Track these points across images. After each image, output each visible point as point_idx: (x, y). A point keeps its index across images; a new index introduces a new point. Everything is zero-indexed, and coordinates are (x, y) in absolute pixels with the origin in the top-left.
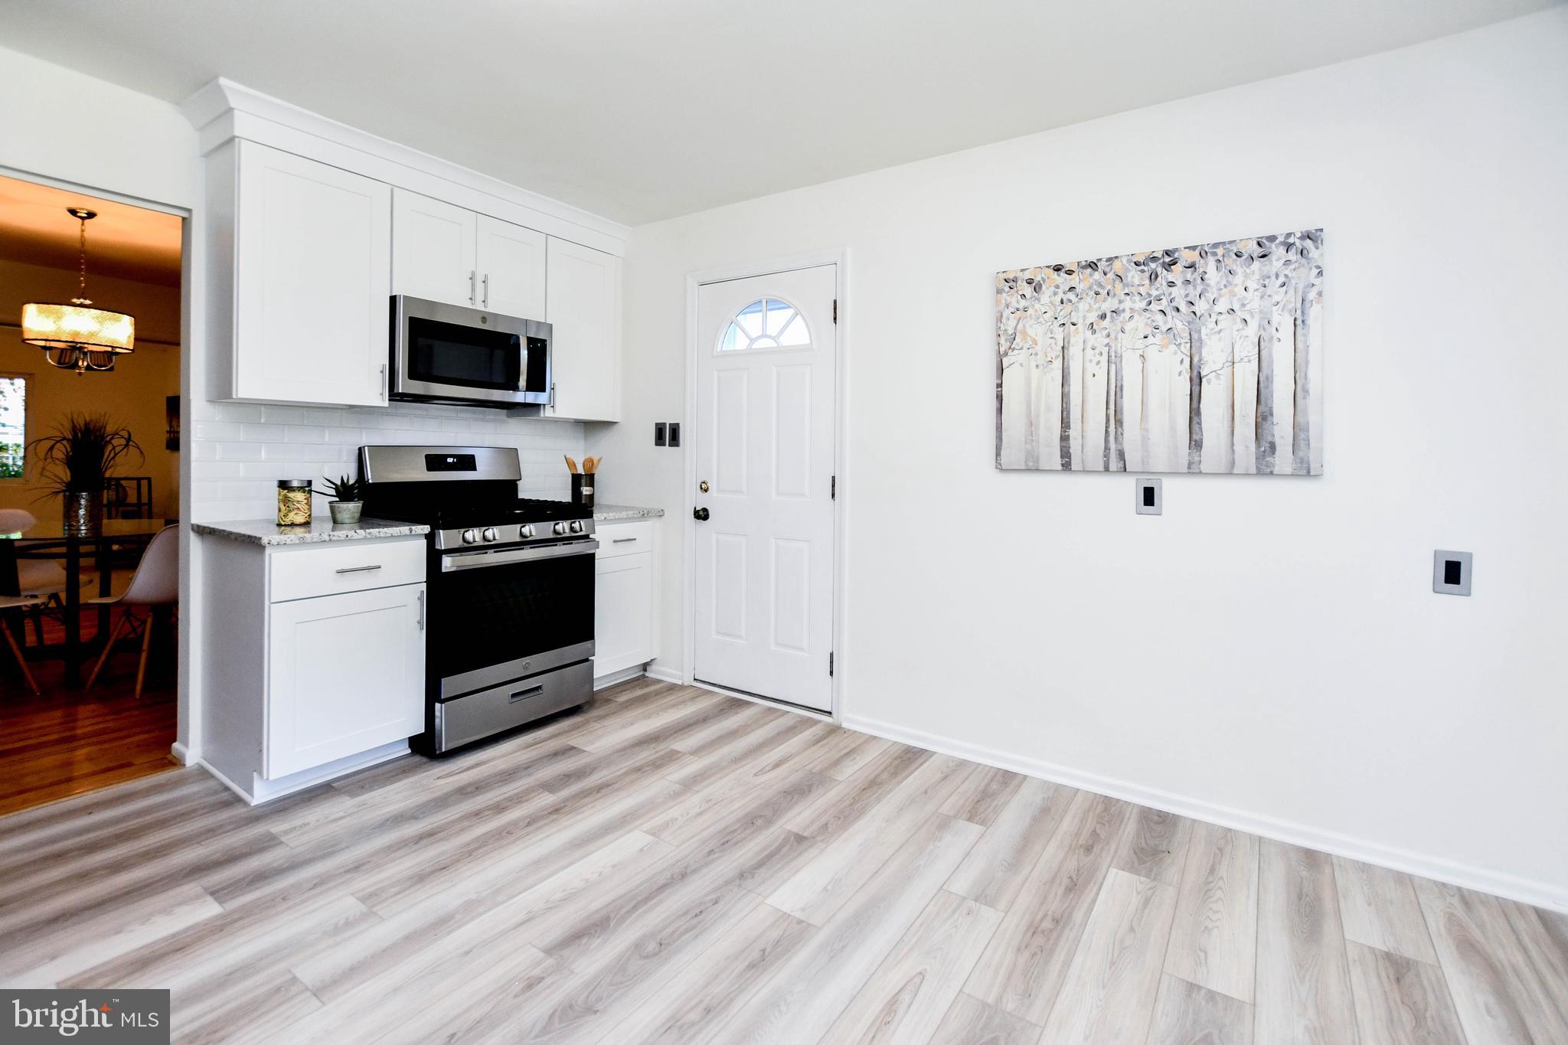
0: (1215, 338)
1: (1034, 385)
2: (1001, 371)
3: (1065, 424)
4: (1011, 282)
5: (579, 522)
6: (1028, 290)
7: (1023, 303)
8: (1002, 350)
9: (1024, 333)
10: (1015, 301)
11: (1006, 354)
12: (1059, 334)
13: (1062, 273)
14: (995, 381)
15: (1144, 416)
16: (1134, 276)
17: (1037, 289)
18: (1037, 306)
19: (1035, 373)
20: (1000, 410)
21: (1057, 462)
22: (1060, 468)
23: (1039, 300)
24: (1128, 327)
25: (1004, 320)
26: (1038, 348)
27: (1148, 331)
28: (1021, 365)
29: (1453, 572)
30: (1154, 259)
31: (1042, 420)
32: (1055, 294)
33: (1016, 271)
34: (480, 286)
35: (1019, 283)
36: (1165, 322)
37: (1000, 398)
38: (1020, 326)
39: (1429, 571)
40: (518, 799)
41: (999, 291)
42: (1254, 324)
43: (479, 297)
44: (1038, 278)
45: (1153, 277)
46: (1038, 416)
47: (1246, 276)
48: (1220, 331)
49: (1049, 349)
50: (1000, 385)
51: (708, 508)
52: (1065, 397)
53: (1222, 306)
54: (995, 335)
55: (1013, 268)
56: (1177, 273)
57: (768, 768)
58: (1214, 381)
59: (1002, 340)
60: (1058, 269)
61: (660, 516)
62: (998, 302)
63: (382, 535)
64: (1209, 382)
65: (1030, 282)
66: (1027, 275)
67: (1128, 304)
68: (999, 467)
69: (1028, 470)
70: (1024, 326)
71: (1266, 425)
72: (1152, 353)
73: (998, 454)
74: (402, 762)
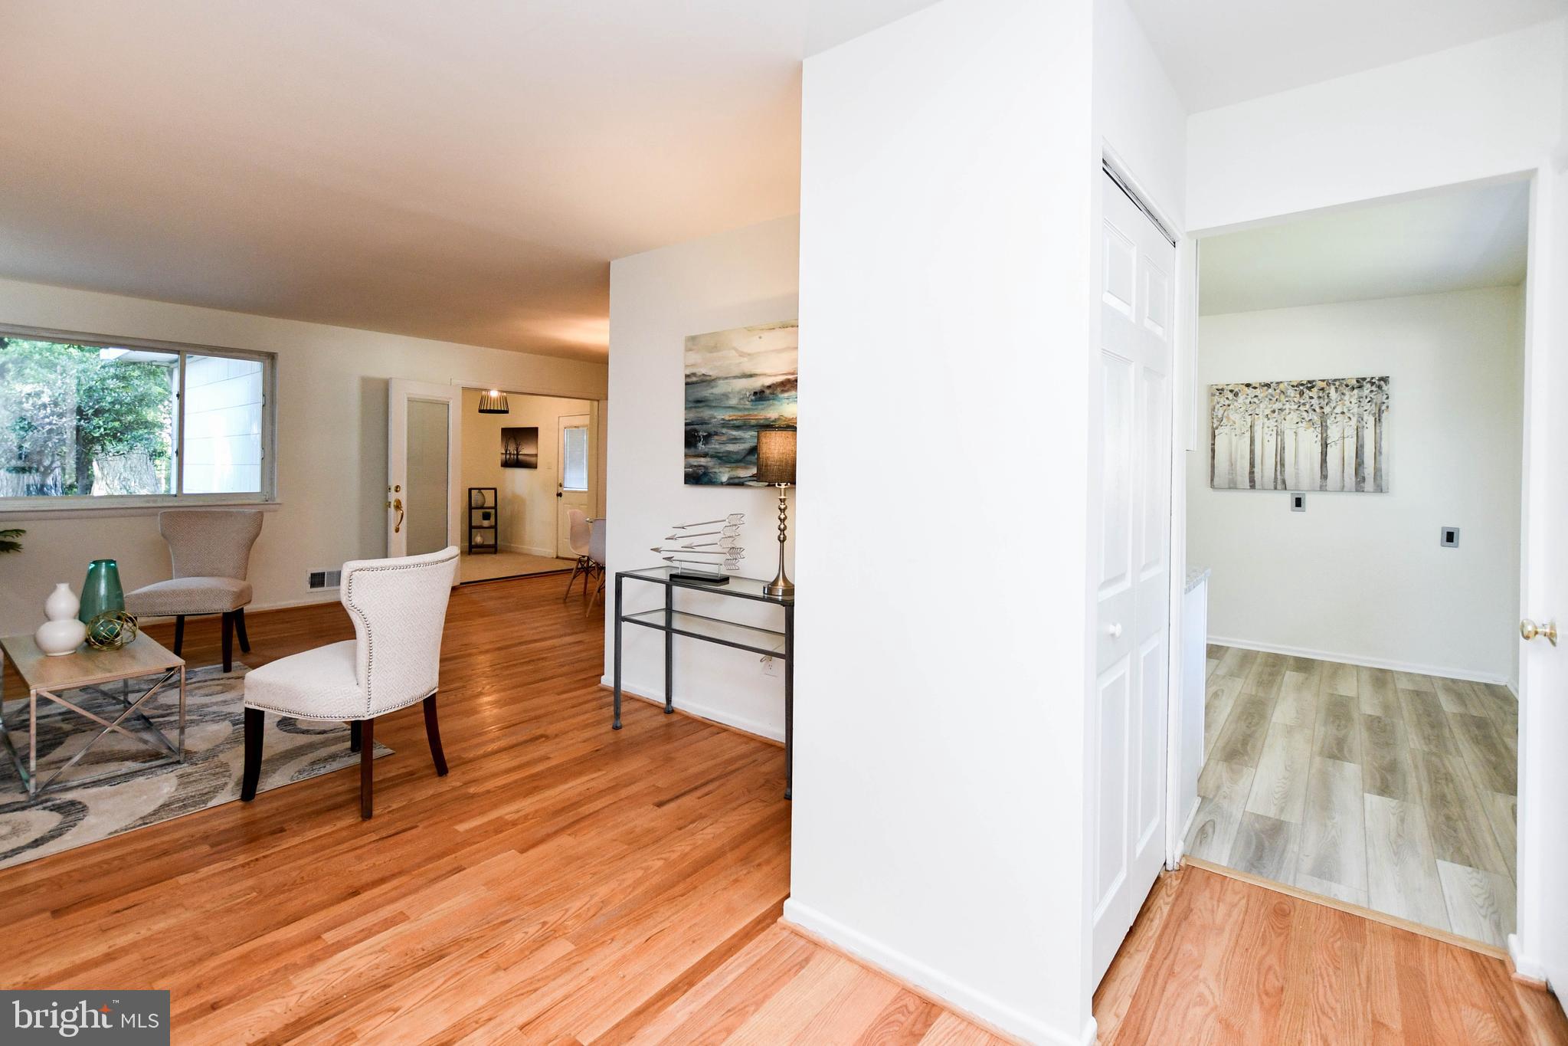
0: (1335, 425)
1: (1234, 443)
2: (1214, 437)
3: (1252, 465)
4: (1221, 391)
6: (1231, 396)
7: (1227, 402)
8: (1215, 426)
9: (1228, 418)
10: (1223, 401)
11: (1217, 428)
12: (1249, 419)
13: (1250, 388)
14: (1210, 442)
15: (1296, 462)
16: (1291, 392)
17: (1236, 395)
18: (1236, 404)
19: (1234, 439)
20: (1213, 457)
21: (1247, 484)
22: (1249, 487)
23: (1237, 401)
24: (1287, 418)
25: (1216, 410)
26: (1236, 426)
27: (1299, 420)
28: (1226, 434)
29: (1450, 537)
30: (1302, 385)
31: (1238, 464)
32: (1246, 398)
33: (1223, 385)
35: (1225, 391)
36: (1308, 416)
37: (1213, 451)
38: (1225, 414)
39: (1438, 536)
41: (1213, 395)
42: (1354, 420)
44: (1236, 390)
45: (1302, 394)
46: (1236, 461)
47: (1351, 396)
48: (1337, 422)
49: (1243, 427)
50: (1213, 444)
52: (1252, 452)
53: (1338, 410)
54: (1210, 418)
55: (1221, 382)
56: (1314, 393)
58: (1334, 446)
59: (1215, 421)
60: (1248, 385)
62: (1212, 401)
64: (1331, 446)
65: (1231, 391)
66: (1230, 388)
67: (1287, 406)
68: (1212, 486)
69: (1230, 488)
70: (1228, 415)
71: (1361, 468)
72: (1301, 431)
73: (1212, 480)
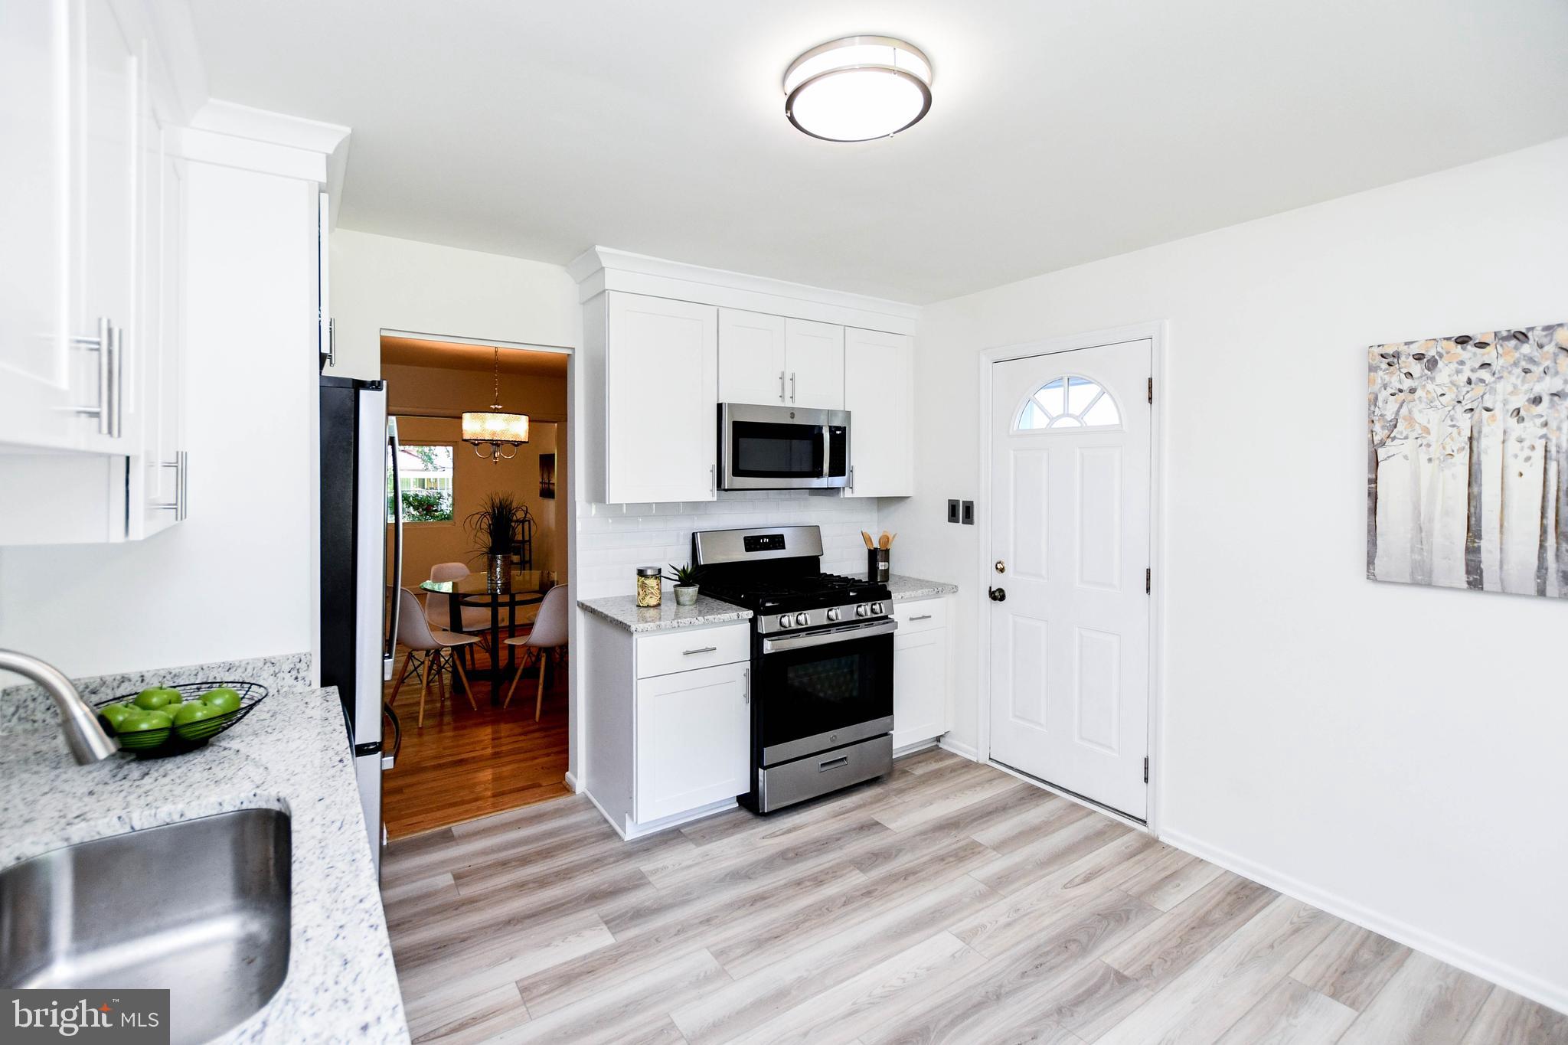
1: (1425, 483)
2: (1375, 463)
3: (1474, 530)
4: (1391, 359)
5: (880, 604)
6: (1416, 368)
7: (1408, 383)
8: (1377, 439)
9: (1410, 420)
10: (1396, 380)
11: (1383, 444)
12: (1465, 422)
13: (1469, 347)
14: (1365, 475)
17: (1432, 364)
18: (1430, 386)
19: (1426, 470)
20: (1373, 511)
21: (1461, 577)
22: (1466, 585)
23: (1433, 379)
25: (1380, 403)
26: (1432, 438)
28: (1406, 457)
31: (1437, 526)
32: (1458, 372)
33: (1398, 345)
34: (788, 384)
35: (1403, 358)
37: (1373, 496)
38: (1404, 411)
40: (832, 873)
41: (1373, 369)
43: (788, 394)
44: (1432, 353)
46: (1431, 520)
49: (1448, 440)
50: (1374, 481)
51: (1001, 587)
52: (1473, 500)
54: (1366, 420)
55: (1393, 341)
57: (1077, 881)
59: (1377, 427)
60: (1463, 341)
61: (954, 592)
62: (1371, 382)
63: (716, 621)
65: (1419, 357)
66: (1415, 349)
68: (1371, 576)
69: (1415, 583)
70: (1410, 412)
73: (1371, 561)
74: (732, 815)
